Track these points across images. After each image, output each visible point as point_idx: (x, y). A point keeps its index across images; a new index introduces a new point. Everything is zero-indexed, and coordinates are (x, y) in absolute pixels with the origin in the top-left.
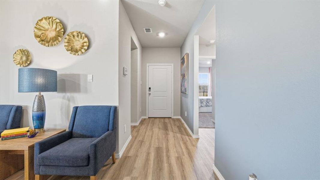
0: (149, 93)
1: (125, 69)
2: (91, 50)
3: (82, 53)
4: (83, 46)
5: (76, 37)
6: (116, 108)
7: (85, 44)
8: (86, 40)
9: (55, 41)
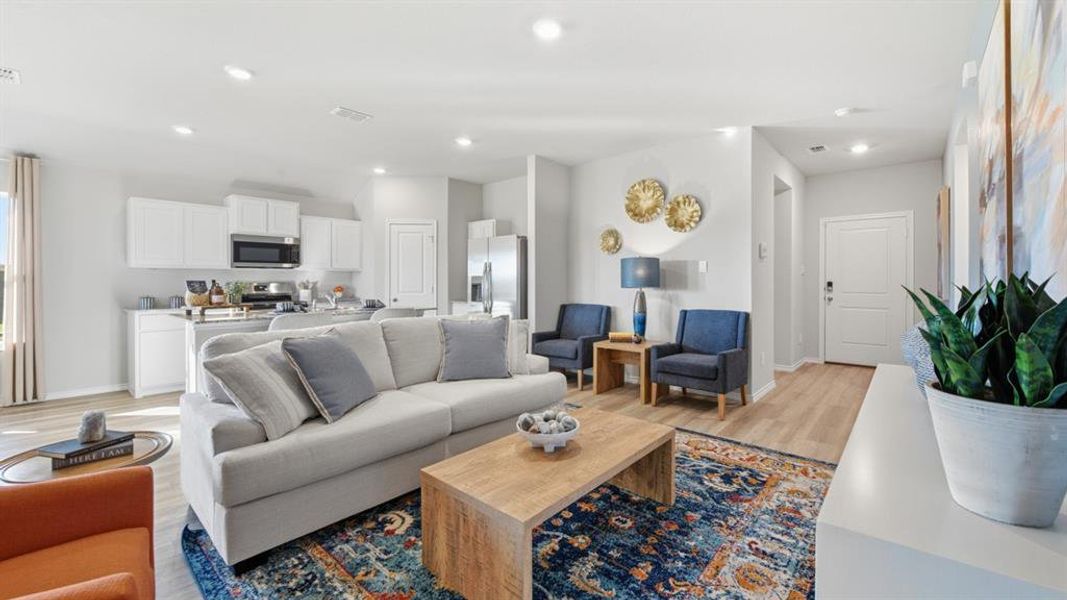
0: (827, 296)
1: (763, 247)
2: (704, 220)
3: (691, 228)
4: (692, 217)
5: (682, 206)
6: (747, 316)
7: (695, 214)
8: (697, 207)
9: (653, 213)
